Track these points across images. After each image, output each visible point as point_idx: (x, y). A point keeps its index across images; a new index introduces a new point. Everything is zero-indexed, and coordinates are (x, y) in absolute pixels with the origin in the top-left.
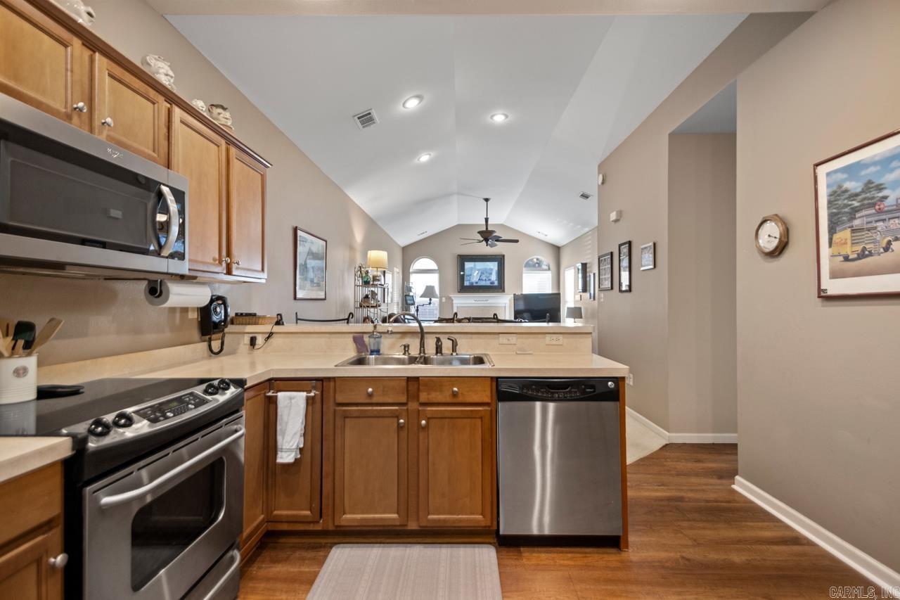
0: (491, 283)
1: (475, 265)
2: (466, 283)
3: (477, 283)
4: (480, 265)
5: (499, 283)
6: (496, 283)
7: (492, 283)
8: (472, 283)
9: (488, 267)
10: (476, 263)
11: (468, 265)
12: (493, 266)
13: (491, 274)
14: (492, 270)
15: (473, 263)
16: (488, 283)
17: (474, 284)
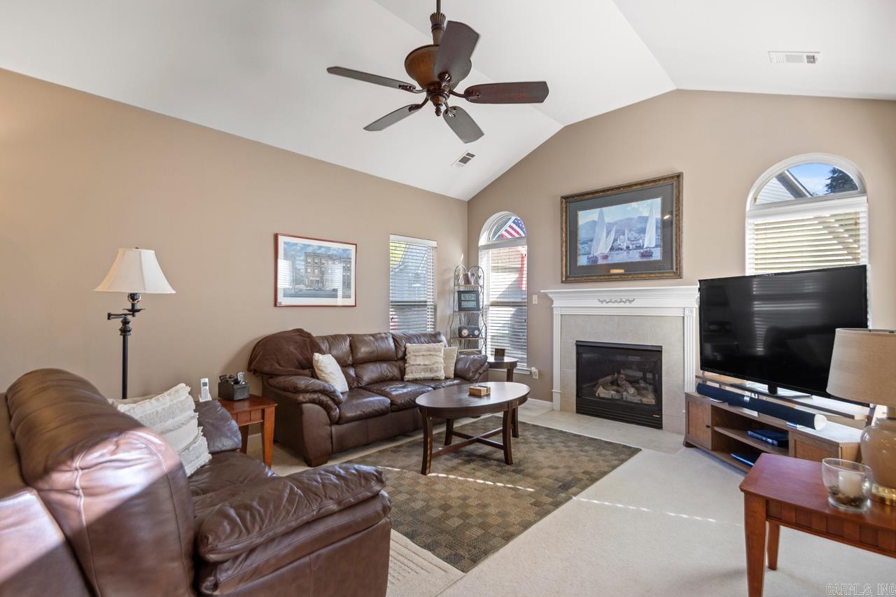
0: (643, 255)
1: (601, 216)
2: (583, 261)
3: (606, 257)
4: (613, 214)
5: (664, 253)
6: (657, 255)
7: (648, 254)
8: (595, 259)
9: (635, 216)
10: (605, 209)
11: (586, 217)
12: (650, 210)
13: (643, 231)
14: (645, 219)
15: (598, 210)
16: (635, 257)
17: (600, 262)
